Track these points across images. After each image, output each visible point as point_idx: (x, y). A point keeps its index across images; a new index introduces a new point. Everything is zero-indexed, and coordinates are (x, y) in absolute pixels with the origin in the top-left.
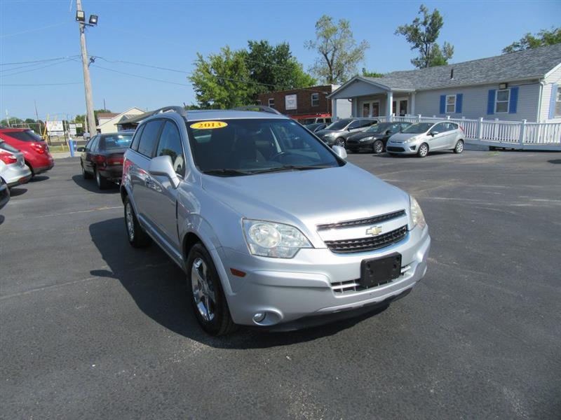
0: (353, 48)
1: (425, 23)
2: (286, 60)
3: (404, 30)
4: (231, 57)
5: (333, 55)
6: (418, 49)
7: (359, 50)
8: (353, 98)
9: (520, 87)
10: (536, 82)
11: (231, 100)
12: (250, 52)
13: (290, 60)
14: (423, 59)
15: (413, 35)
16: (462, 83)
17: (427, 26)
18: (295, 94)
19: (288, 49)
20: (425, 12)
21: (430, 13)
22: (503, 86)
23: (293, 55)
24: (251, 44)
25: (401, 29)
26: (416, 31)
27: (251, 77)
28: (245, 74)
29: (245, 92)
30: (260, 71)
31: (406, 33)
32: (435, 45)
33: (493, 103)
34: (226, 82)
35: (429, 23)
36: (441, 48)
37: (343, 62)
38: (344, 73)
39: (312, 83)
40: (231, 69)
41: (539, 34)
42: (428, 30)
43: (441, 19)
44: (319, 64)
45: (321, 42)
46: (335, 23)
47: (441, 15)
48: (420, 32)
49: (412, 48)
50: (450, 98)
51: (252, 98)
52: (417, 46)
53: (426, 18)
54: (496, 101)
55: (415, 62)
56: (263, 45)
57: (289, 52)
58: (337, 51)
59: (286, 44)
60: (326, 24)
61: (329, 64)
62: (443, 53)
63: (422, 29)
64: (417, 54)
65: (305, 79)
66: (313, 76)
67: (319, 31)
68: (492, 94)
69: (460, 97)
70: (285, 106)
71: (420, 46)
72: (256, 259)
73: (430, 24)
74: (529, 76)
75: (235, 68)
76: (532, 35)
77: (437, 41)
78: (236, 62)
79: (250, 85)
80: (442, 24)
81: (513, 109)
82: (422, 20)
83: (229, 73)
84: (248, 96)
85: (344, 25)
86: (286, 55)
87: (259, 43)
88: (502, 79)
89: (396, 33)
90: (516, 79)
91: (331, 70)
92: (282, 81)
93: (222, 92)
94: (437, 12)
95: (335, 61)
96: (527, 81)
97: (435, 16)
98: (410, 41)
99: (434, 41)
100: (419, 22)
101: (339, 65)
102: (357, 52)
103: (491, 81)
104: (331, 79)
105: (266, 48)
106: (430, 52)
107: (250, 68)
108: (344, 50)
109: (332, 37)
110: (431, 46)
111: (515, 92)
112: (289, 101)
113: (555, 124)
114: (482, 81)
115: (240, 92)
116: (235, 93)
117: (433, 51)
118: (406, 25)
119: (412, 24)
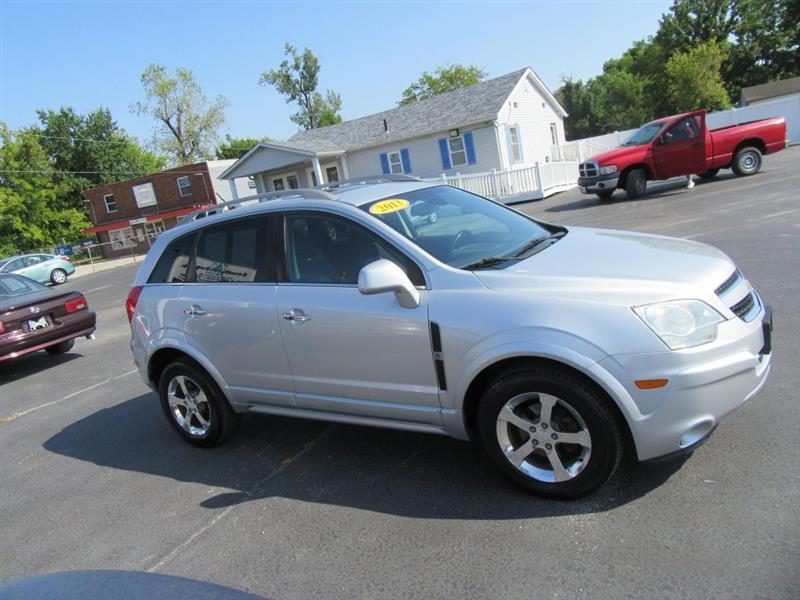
0: (206, 108)
1: (297, 67)
2: (109, 135)
3: (272, 78)
4: (13, 140)
5: (179, 120)
6: (296, 102)
7: (215, 110)
8: (256, 175)
9: (474, 133)
10: (489, 124)
11: (29, 207)
12: (43, 128)
13: (116, 135)
14: (305, 113)
15: (286, 84)
16: (404, 135)
17: (301, 70)
18: (147, 182)
19: (109, 118)
20: (294, 53)
21: (300, 53)
22: (454, 133)
23: (120, 126)
24: (42, 116)
25: (266, 77)
26: (288, 78)
27: (56, 166)
28: (45, 164)
29: (50, 192)
30: (70, 156)
31: (274, 81)
32: (316, 94)
33: (447, 156)
34: (13, 179)
35: (302, 66)
36: (324, 98)
37: (196, 129)
38: (201, 145)
39: (159, 165)
40: (17, 159)
41: (436, 72)
42: (303, 77)
43: (315, 61)
44: (159, 136)
45: (155, 103)
46: (171, 74)
47: (315, 54)
48: (293, 78)
49: (288, 101)
50: (393, 155)
51: (66, 200)
52: (293, 98)
53: (297, 60)
54: (450, 152)
55: (297, 119)
56: (65, 115)
57: (112, 122)
58: (184, 114)
59: (104, 110)
60: (158, 76)
61: (175, 133)
62: (328, 104)
63: (296, 76)
64: (296, 108)
65: (148, 159)
66: (158, 154)
67: (149, 87)
68: (443, 144)
69: (405, 153)
70: (136, 203)
71: (298, 97)
72: (679, 355)
73: (304, 68)
74: (481, 118)
75: (25, 154)
76: (429, 74)
77: (318, 89)
78: (25, 146)
79: (57, 180)
80: (318, 68)
81: (472, 160)
82: (292, 62)
83: (16, 165)
84: (59, 197)
85: (185, 77)
86: (108, 126)
87: (57, 112)
88: (450, 125)
89: (261, 82)
90: (468, 123)
91: (181, 142)
92: (111, 166)
93: (11, 198)
94: (309, 52)
95: (183, 130)
96: (479, 124)
97: (307, 57)
98: (282, 92)
99: (313, 89)
100: (289, 65)
101: (191, 134)
102: (213, 113)
103: (439, 129)
104: (184, 155)
105: (72, 118)
106: (312, 104)
107: (50, 153)
108: (194, 112)
109: (172, 95)
110: (311, 95)
111: (469, 138)
112: (141, 194)
113: (521, 170)
114: (429, 130)
115: (44, 192)
116: (35, 196)
117: (316, 103)
118: (272, 71)
119: (280, 68)
